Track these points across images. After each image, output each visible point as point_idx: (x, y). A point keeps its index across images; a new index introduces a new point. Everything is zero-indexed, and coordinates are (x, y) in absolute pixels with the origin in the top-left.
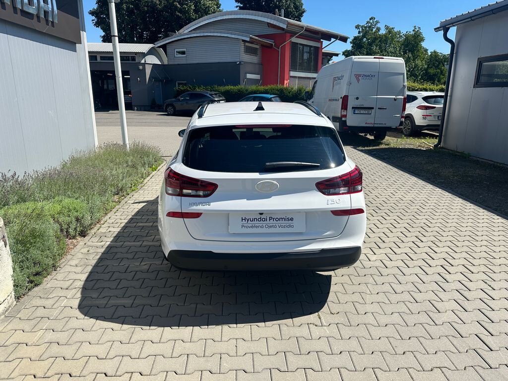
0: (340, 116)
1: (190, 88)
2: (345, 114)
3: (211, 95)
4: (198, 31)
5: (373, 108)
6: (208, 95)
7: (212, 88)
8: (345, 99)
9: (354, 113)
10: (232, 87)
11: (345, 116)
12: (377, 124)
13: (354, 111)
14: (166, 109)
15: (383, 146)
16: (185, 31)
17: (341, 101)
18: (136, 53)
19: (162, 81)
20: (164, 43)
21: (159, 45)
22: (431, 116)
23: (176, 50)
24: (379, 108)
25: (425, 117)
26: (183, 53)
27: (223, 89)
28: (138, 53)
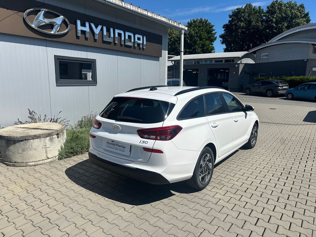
1: (265, 78)
3: (277, 82)
4: (281, 41)
6: (274, 82)
7: (281, 78)
10: (296, 77)
14: (245, 91)
16: (274, 41)
18: (234, 58)
19: (250, 74)
20: (255, 50)
21: (251, 52)
23: (262, 54)
26: (267, 56)
27: (289, 78)
28: (236, 57)
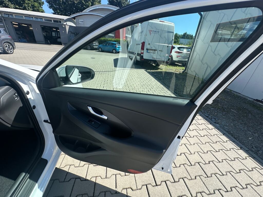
0: (140, 53)
2: (143, 52)
5: (156, 50)
8: (143, 44)
9: (147, 52)
10: (102, 38)
11: (143, 53)
12: (158, 59)
13: (147, 51)
15: (159, 70)
17: (141, 44)
19: (74, 34)
20: (74, 16)
22: (180, 56)
23: (79, 20)
24: (159, 51)
25: (178, 57)
28: (61, 19)
